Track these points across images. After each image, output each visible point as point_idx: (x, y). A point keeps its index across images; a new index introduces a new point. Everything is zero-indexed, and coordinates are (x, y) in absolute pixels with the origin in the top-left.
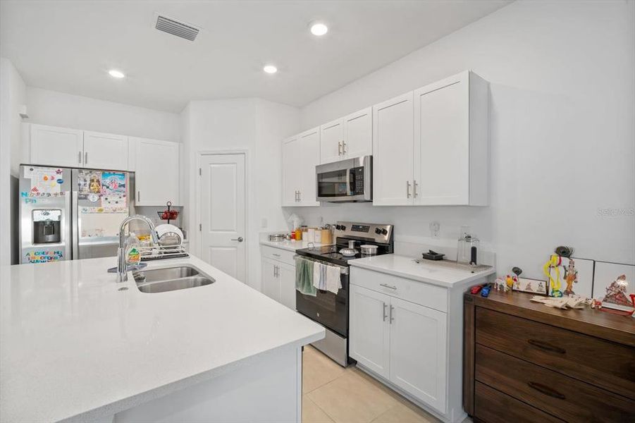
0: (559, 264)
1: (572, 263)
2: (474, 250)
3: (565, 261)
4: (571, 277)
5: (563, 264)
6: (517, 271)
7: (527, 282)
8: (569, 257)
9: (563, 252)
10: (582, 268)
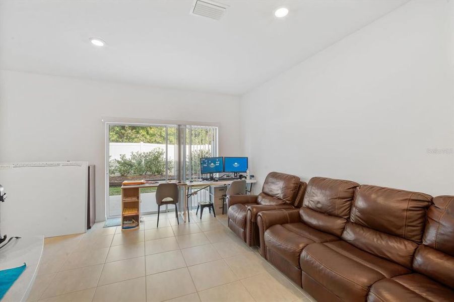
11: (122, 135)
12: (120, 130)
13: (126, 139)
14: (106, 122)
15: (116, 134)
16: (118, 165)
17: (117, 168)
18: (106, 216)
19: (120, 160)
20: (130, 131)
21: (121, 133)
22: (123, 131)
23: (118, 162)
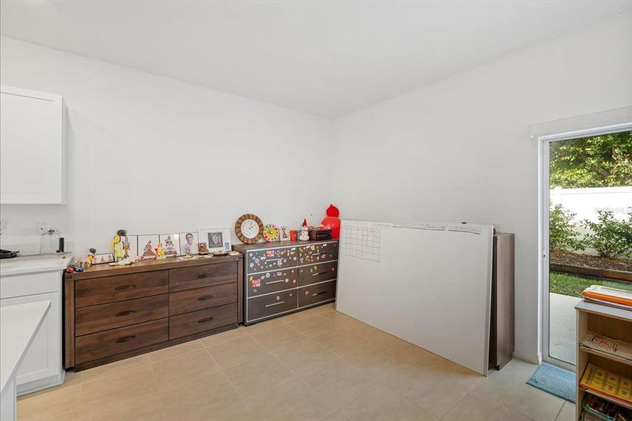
0: (120, 240)
1: (126, 239)
2: (62, 240)
3: (123, 238)
4: (126, 247)
5: (122, 240)
6: (93, 251)
7: (101, 256)
8: (124, 235)
9: (121, 233)
10: (132, 241)
11: (604, 173)
12: (600, 162)
13: (617, 179)
14: (539, 138)
15: (589, 171)
16: (592, 233)
17: (588, 238)
18: (539, 354)
19: (598, 222)
20: (626, 161)
21: (603, 168)
22: (606, 164)
23: (593, 226)
